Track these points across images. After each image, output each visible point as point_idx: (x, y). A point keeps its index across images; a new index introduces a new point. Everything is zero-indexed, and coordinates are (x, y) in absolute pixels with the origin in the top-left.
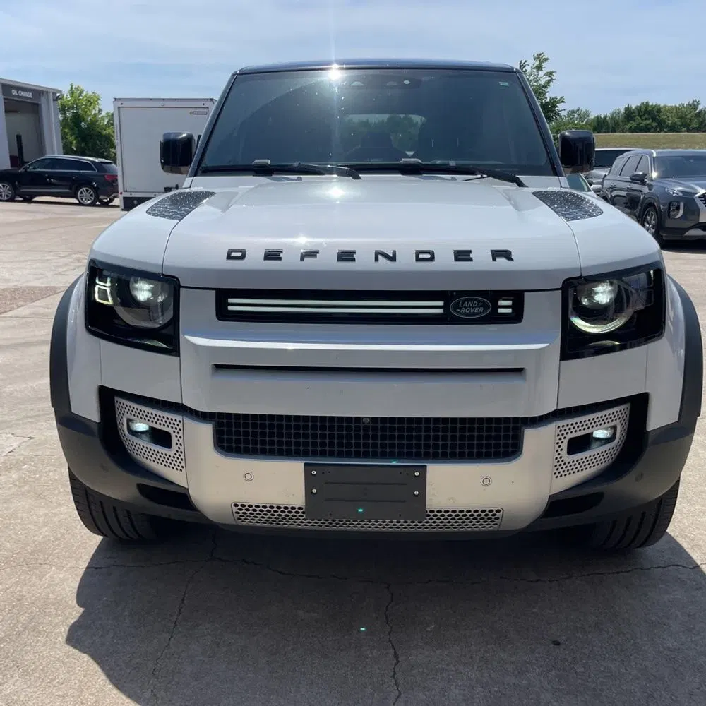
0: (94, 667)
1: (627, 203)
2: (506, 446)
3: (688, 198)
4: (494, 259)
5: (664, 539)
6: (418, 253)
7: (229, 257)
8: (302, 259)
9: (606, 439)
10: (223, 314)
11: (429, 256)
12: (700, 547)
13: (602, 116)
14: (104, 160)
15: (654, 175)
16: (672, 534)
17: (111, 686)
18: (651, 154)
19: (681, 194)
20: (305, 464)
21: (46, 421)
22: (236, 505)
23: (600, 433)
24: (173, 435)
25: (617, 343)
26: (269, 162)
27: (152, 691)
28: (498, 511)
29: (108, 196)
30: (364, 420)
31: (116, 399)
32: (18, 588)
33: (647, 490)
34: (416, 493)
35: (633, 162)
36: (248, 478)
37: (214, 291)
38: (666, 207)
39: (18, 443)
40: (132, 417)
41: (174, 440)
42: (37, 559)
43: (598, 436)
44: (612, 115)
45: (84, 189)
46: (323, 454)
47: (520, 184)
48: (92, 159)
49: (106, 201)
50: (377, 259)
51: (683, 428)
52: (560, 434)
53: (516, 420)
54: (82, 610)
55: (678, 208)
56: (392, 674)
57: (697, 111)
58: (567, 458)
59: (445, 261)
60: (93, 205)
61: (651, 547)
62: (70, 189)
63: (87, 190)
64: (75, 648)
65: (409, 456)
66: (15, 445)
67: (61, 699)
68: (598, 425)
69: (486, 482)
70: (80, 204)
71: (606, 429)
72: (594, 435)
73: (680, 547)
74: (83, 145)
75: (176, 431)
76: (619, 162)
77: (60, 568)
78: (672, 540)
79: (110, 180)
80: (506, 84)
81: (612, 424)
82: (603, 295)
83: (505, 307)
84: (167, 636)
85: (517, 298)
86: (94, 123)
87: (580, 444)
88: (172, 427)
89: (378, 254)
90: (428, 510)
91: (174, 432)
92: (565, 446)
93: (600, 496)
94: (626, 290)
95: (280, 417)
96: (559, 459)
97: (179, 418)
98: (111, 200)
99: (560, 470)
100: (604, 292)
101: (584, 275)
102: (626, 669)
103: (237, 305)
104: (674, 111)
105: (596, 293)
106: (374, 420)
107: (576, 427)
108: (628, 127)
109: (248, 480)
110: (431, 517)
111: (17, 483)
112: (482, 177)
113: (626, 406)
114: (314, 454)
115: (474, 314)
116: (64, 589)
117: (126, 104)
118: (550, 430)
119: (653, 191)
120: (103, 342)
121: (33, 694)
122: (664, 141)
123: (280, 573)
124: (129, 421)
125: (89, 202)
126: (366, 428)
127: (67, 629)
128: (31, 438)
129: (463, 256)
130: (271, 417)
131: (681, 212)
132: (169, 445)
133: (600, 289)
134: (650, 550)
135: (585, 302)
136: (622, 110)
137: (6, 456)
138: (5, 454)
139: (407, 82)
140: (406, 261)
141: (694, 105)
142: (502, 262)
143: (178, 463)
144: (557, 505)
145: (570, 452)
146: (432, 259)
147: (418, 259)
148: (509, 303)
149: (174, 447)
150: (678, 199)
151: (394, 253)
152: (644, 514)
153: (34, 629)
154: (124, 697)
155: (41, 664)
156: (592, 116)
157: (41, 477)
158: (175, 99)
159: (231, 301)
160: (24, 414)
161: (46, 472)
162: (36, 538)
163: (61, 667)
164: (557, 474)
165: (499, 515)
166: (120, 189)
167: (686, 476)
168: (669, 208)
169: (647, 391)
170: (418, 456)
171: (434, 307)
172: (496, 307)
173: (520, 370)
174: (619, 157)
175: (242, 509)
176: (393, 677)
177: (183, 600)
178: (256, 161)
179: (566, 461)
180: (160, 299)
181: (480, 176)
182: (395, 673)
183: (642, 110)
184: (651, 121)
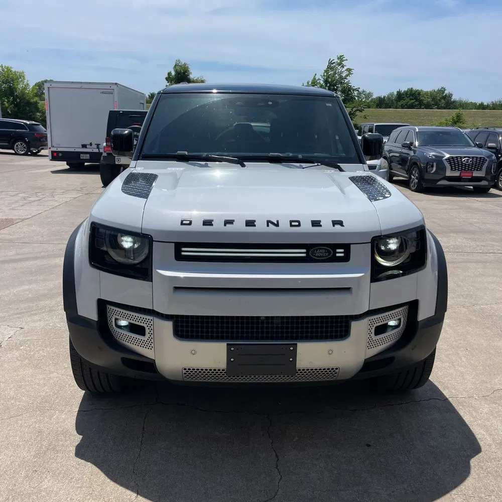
0: (96, 469)
1: (399, 161)
2: (341, 331)
3: (439, 160)
4: (334, 226)
5: (427, 383)
6: (291, 222)
7: (182, 224)
8: (225, 225)
9: (395, 326)
10: (179, 257)
11: (297, 224)
12: (448, 388)
13: (382, 97)
14: (34, 122)
15: (417, 144)
16: (432, 380)
17: (109, 480)
18: (415, 130)
19: (434, 157)
20: (227, 344)
21: (29, 316)
22: (185, 369)
23: (392, 323)
24: (147, 328)
25: (401, 272)
26: (186, 153)
27: (135, 482)
28: (337, 369)
29: (37, 148)
30: (261, 318)
31: (108, 306)
32: (37, 425)
33: (418, 355)
34: (291, 359)
35: (404, 134)
36: (193, 353)
37: (174, 244)
38: (425, 165)
39: (13, 332)
40: (119, 317)
41: (147, 331)
42: (45, 407)
43: (391, 325)
44: (388, 96)
45: (19, 143)
46: (237, 338)
47: (341, 170)
48: (25, 121)
49: (35, 151)
50: (268, 226)
51: (438, 319)
52: (371, 324)
53: (346, 317)
54: (81, 437)
55: (432, 166)
56: (275, 466)
57: (444, 95)
58: (374, 338)
59: (306, 227)
60: (26, 154)
61: (420, 388)
62: (9, 143)
63: (21, 144)
64: (82, 459)
65: (287, 338)
66: (12, 333)
67: (79, 489)
68: (391, 319)
69: (330, 352)
70: (16, 154)
71: (395, 320)
72: (389, 324)
73: (437, 388)
74: (16, 109)
75: (149, 326)
76: (394, 134)
77: (61, 412)
78: (432, 384)
79: (38, 136)
80: (330, 105)
81: (398, 318)
82: (393, 245)
83: (340, 253)
84: (138, 450)
85: (347, 247)
86: (23, 93)
87: (381, 329)
88: (146, 323)
89: (268, 222)
90: (297, 369)
91: (148, 326)
92: (373, 331)
93: (392, 358)
94: (405, 239)
95: (217, 317)
96: (370, 338)
97: (151, 318)
98: (39, 151)
99: (371, 344)
100: (393, 243)
101: (383, 234)
102: (408, 459)
103: (187, 251)
104: (429, 94)
105: (389, 244)
106: (267, 318)
107: (378, 320)
108: (400, 103)
109: (193, 354)
110: (299, 373)
111: (19, 358)
112: (318, 165)
113: (406, 307)
114: (232, 338)
115: (323, 257)
116: (66, 424)
117: (53, 85)
118: (365, 322)
119: (416, 155)
120: (102, 272)
121: (62, 487)
122: (423, 115)
123: (201, 410)
124: (116, 319)
125: (22, 152)
126: (262, 323)
127: (75, 448)
128: (22, 328)
129: (316, 223)
130: (212, 317)
131: (434, 169)
132: (143, 334)
133: (391, 241)
134: (420, 390)
135: (383, 248)
136: (395, 93)
137: (7, 340)
138: (6, 339)
139: (270, 103)
140: (285, 227)
141: (442, 91)
142: (338, 227)
143: (149, 345)
144: (369, 364)
145: (376, 334)
146: (299, 225)
147: (291, 226)
148: (342, 250)
149: (147, 335)
150: (432, 160)
151: (278, 221)
152: (416, 368)
153: (54, 449)
154: (118, 486)
155: (63, 470)
156: (374, 97)
157: (35, 354)
158: (90, 83)
159: (183, 249)
160: (12, 312)
161: (37, 351)
162: (41, 394)
163: (76, 471)
164: (369, 347)
165: (337, 371)
166: (49, 145)
167: (439, 345)
168: (427, 167)
169: (417, 298)
170: (292, 338)
171: (301, 253)
172: (335, 253)
173: (348, 289)
174: (394, 130)
175: (188, 371)
176: (277, 468)
177: (144, 429)
178: (178, 152)
179: (374, 339)
180: (136, 246)
181: (316, 164)
182: (277, 466)
183: (408, 93)
184: (415, 100)
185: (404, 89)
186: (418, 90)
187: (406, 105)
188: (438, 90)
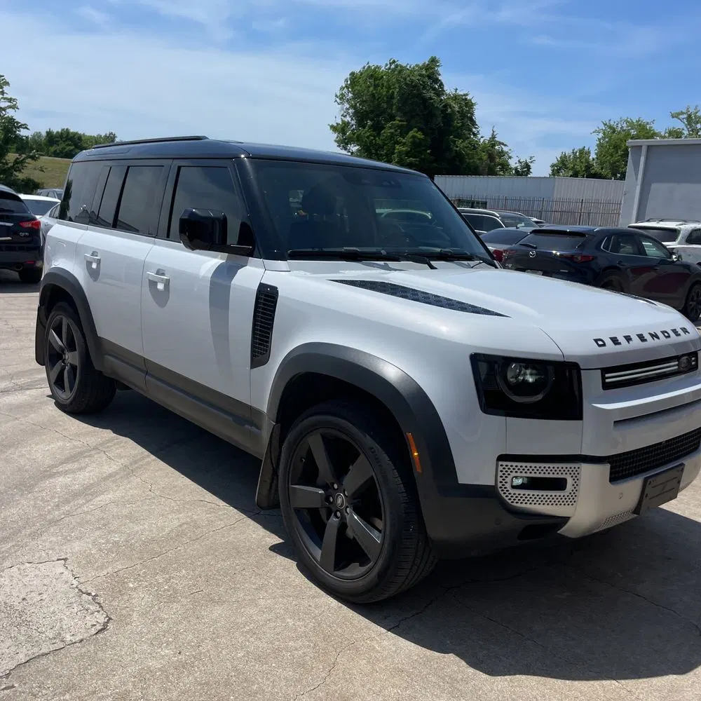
4: (685, 334)
7: (598, 344)
8: (628, 342)
20: (645, 478)
24: (568, 480)
31: (501, 463)
36: (621, 496)
37: (600, 371)
41: (569, 483)
44: (34, 136)
50: (653, 339)
75: (574, 476)
83: (693, 361)
85: (696, 355)
91: (572, 477)
97: (578, 465)
104: (93, 141)
108: (52, 149)
115: (686, 367)
124: (514, 478)
136: (44, 134)
141: (111, 137)
143: (571, 500)
147: (665, 337)
149: (570, 488)
159: (608, 375)
171: (673, 366)
183: (64, 136)
184: (73, 147)
185: (56, 129)
186: (76, 133)
187: (61, 152)
188: (106, 136)
